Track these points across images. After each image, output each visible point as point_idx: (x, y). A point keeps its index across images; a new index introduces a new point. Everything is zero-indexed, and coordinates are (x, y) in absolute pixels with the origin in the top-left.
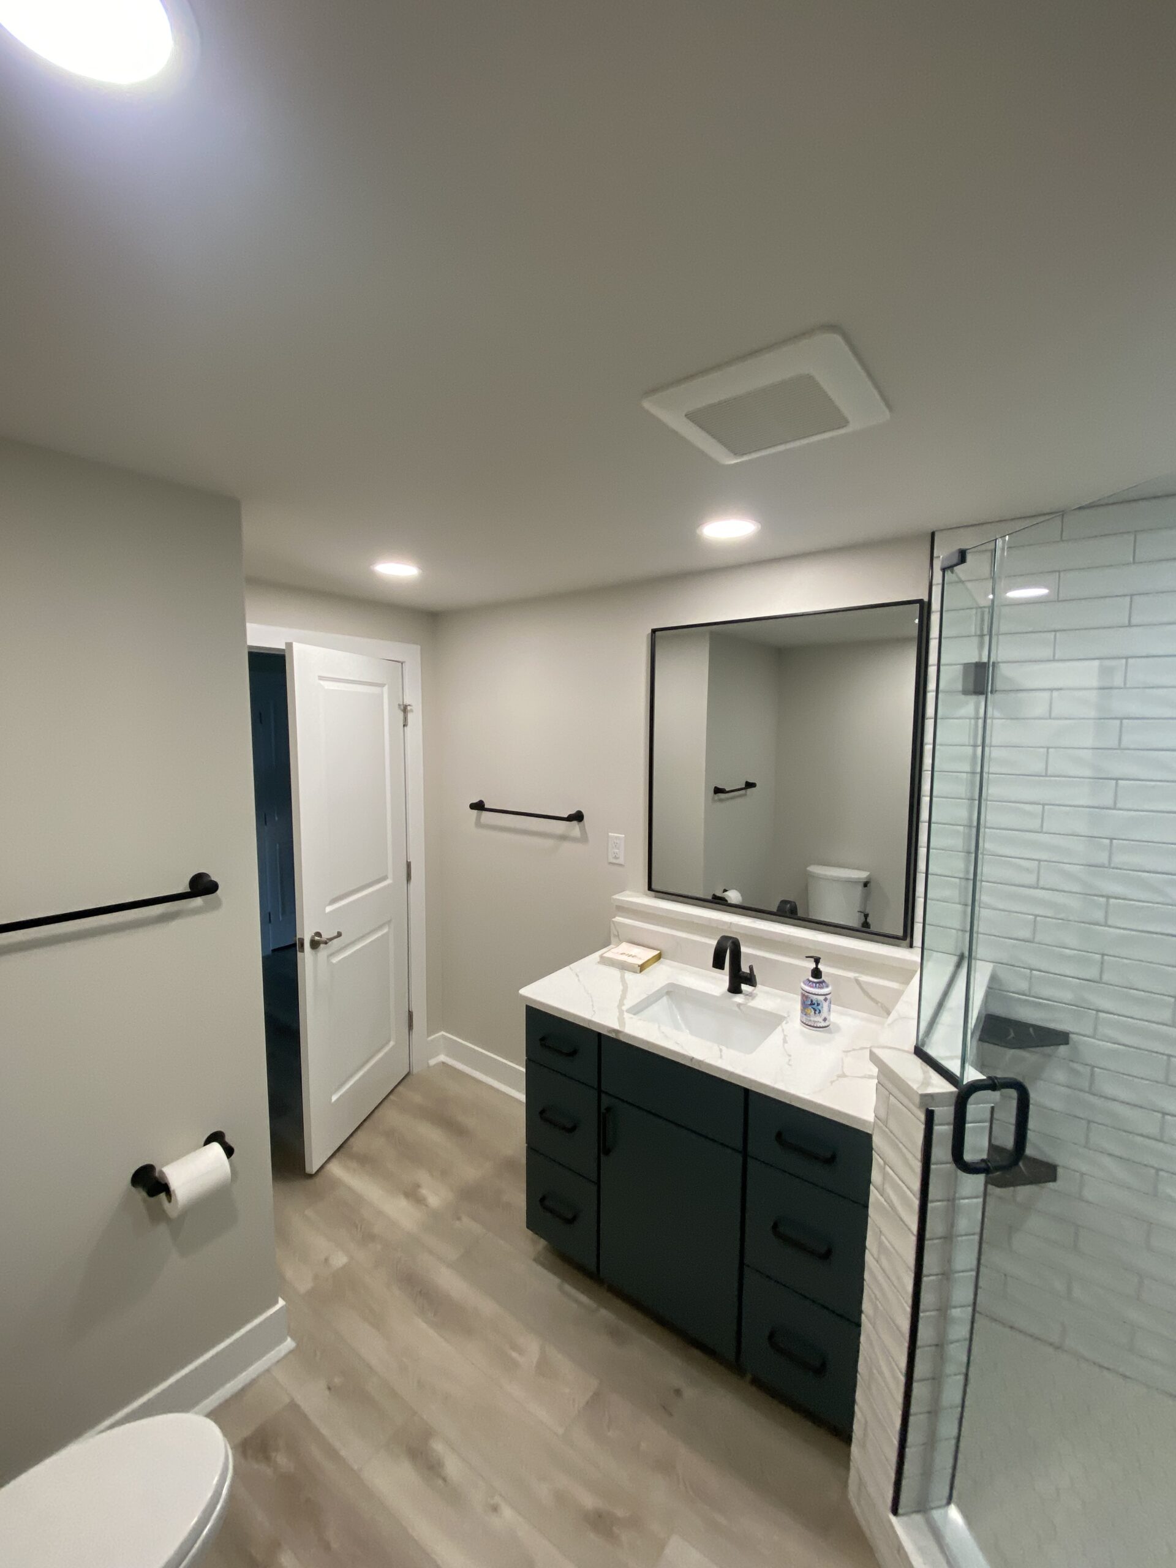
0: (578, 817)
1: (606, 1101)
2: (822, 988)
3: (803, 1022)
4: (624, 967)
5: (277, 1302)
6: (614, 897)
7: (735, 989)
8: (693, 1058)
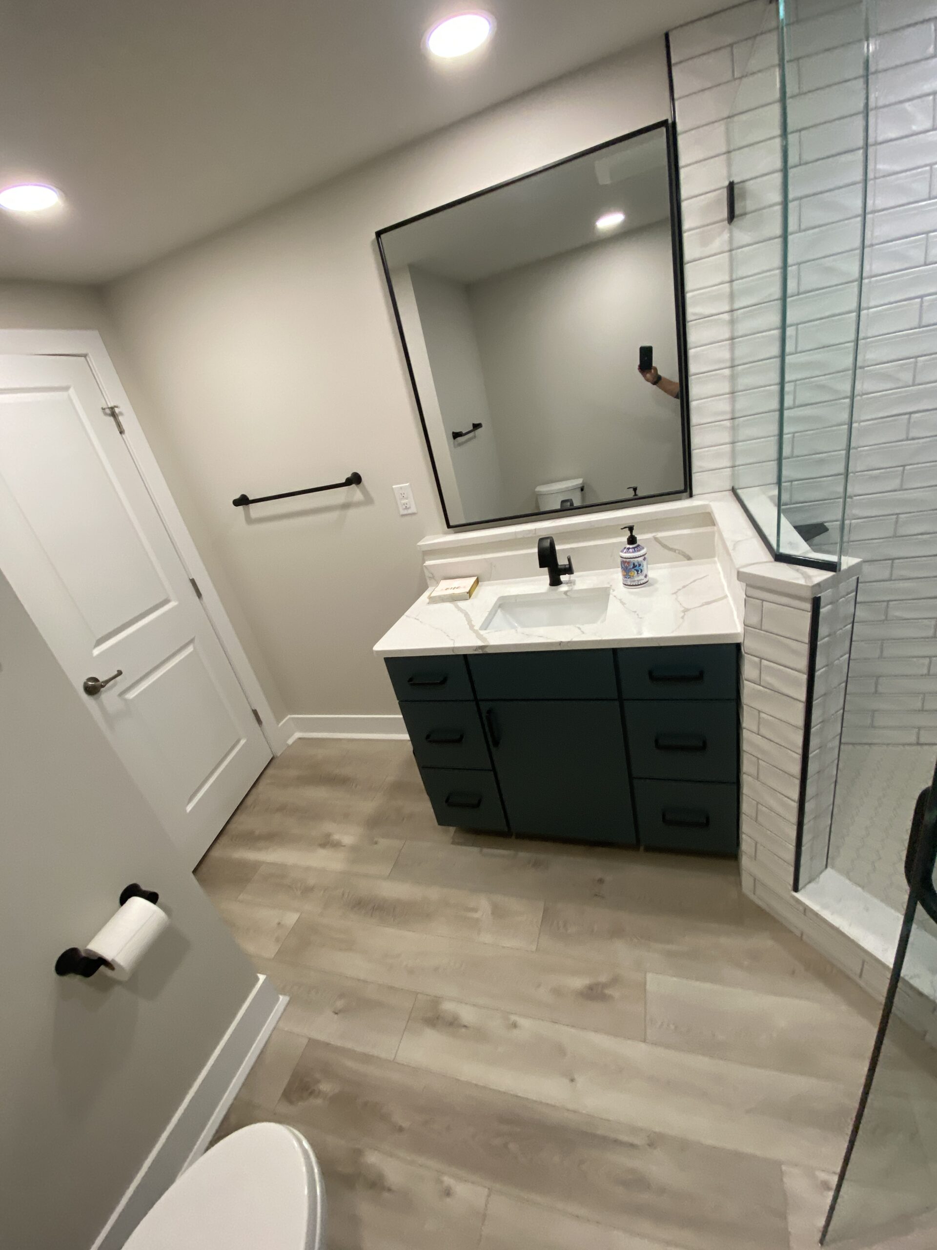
0: (355, 479)
1: (485, 707)
2: (639, 551)
3: (626, 585)
4: (454, 599)
5: (257, 979)
6: (419, 544)
7: (555, 582)
8: (561, 642)
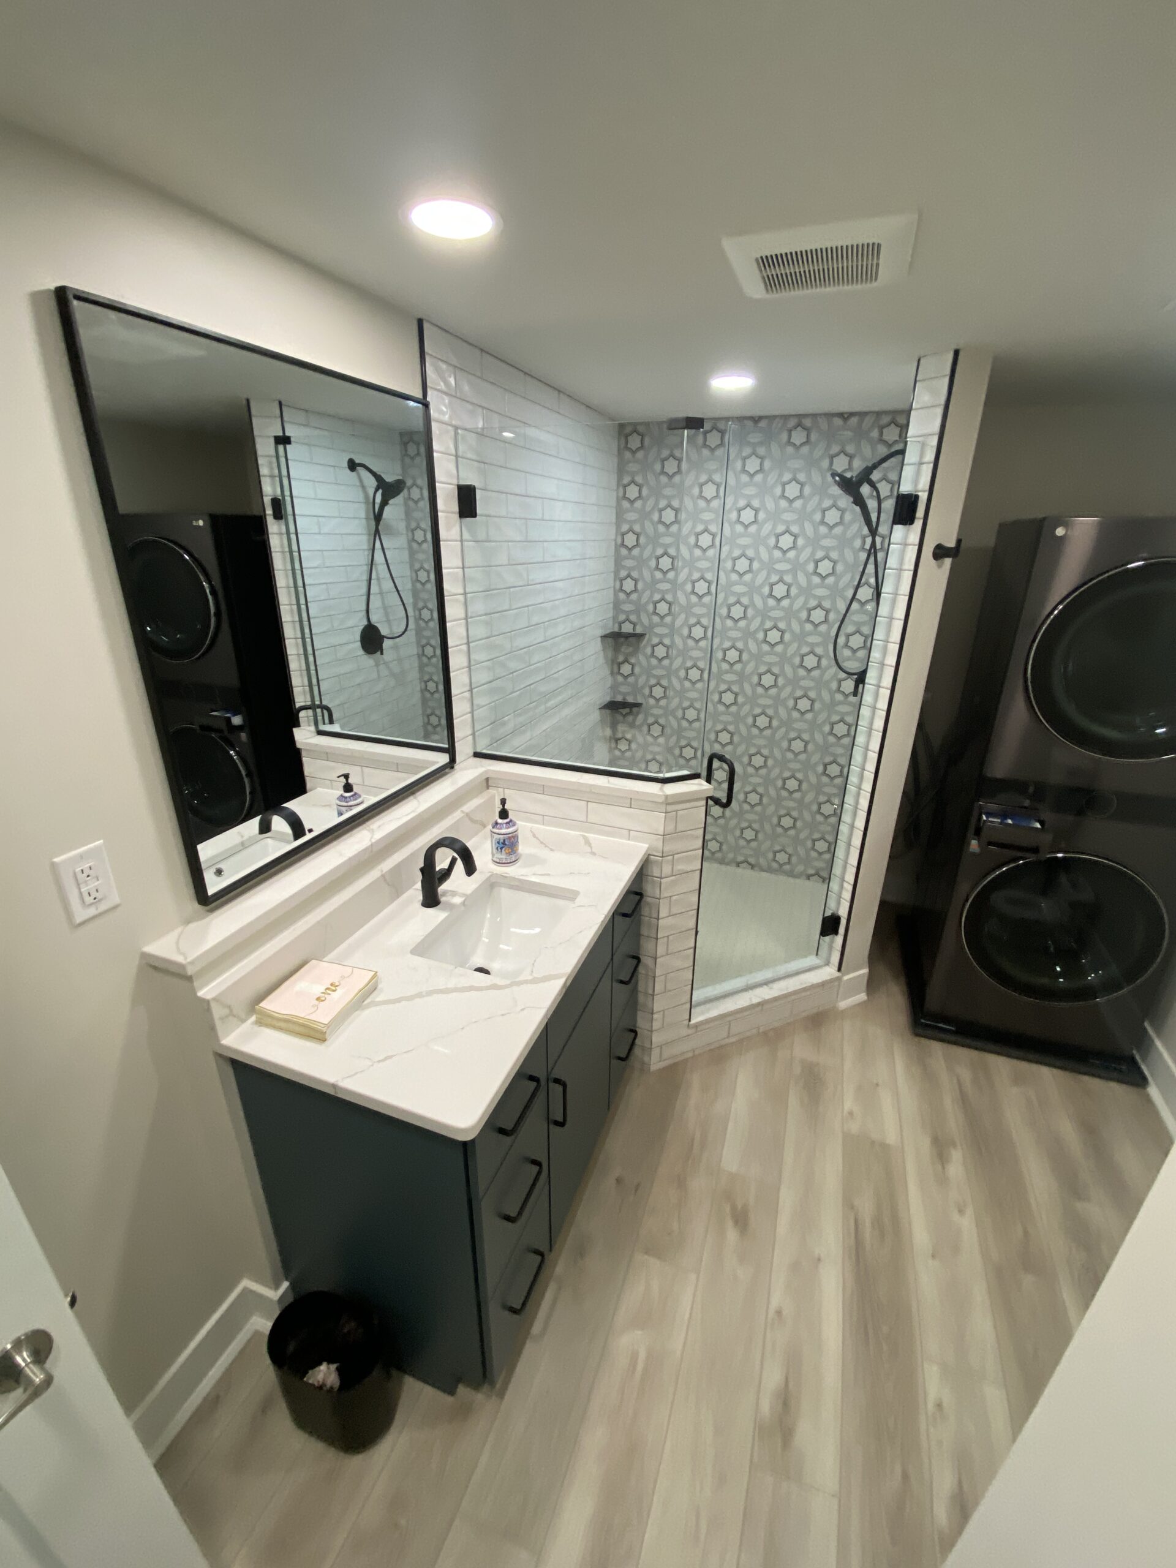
7: (434, 901)
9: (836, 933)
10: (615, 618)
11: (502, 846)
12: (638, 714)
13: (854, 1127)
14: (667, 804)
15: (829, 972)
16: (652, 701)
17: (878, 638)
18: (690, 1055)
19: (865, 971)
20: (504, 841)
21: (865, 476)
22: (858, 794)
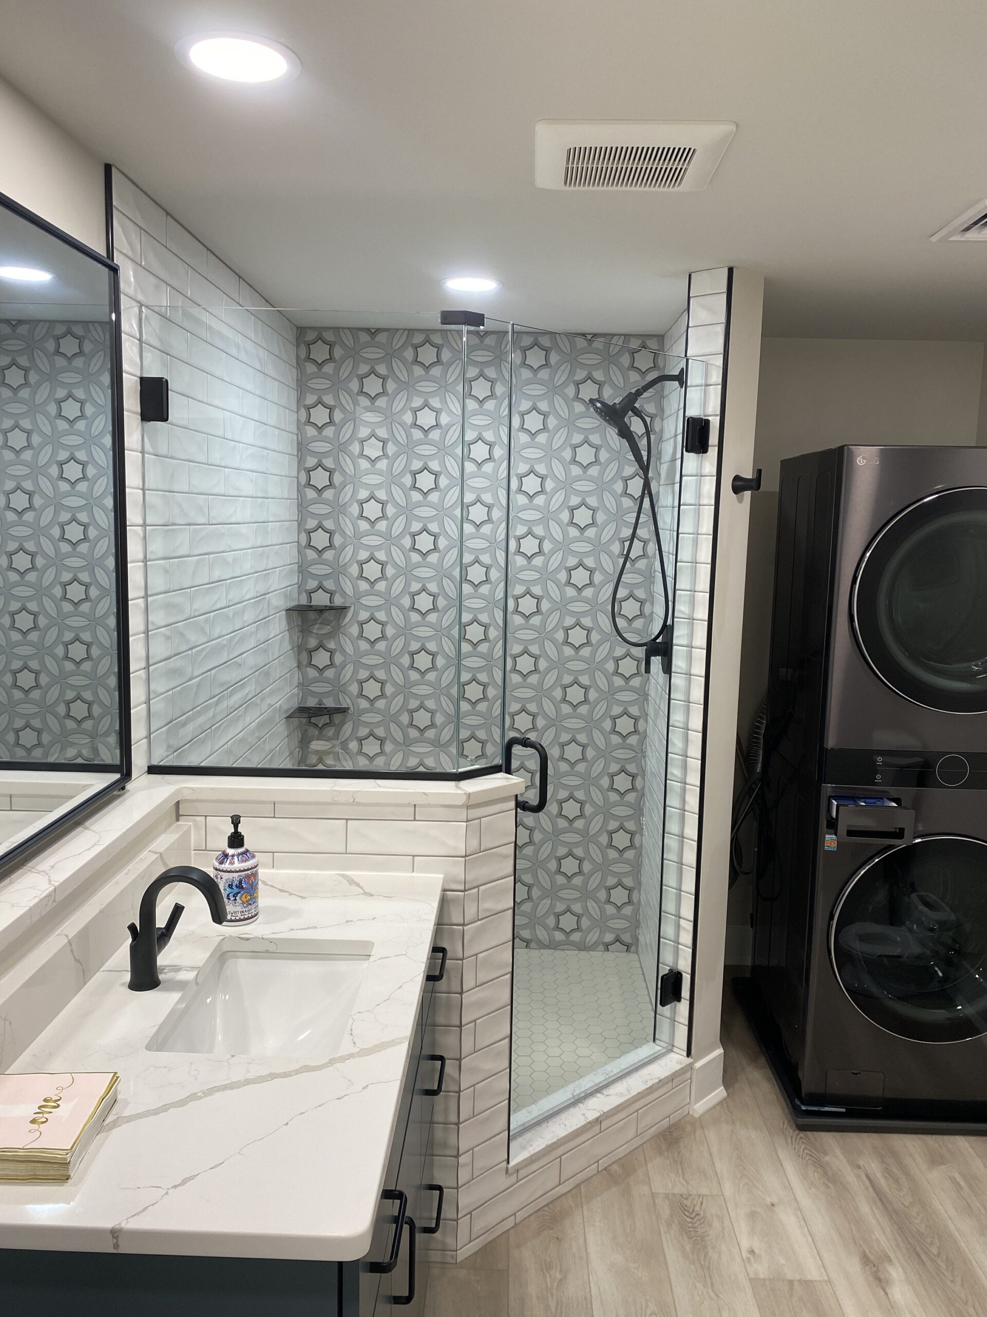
9: (678, 998)
10: (300, 586)
11: (236, 890)
12: (343, 723)
13: (761, 1269)
14: (468, 807)
15: (676, 1060)
16: (364, 704)
17: (683, 587)
18: (510, 1223)
19: (720, 1051)
20: (240, 882)
21: (630, 404)
22: (684, 790)
